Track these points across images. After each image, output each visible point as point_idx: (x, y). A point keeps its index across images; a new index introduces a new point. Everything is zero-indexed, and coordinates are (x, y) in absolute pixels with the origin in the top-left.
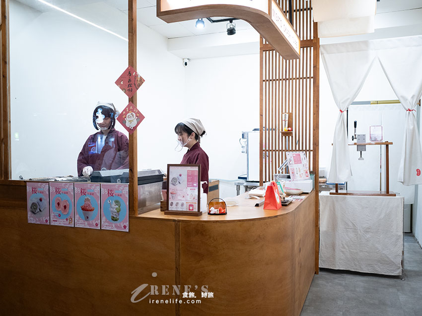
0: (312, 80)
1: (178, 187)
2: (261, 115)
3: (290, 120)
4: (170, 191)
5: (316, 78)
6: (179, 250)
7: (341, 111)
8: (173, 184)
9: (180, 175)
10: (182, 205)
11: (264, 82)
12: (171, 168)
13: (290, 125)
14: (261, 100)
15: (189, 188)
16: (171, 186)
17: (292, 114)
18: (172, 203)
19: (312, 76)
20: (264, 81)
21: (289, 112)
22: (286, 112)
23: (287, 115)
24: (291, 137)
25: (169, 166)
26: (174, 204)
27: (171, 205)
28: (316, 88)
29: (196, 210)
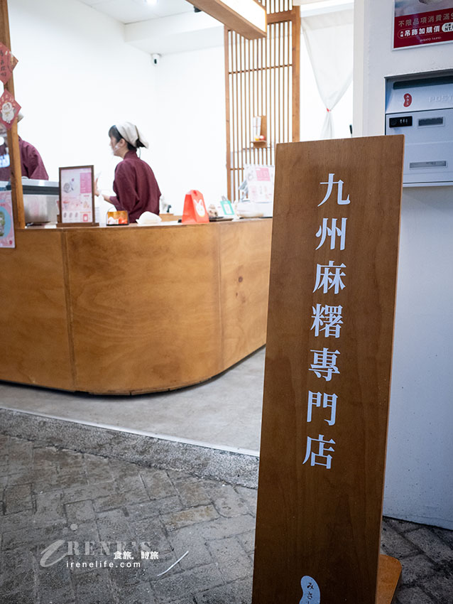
0: (291, 67)
1: (72, 194)
2: (228, 121)
3: (264, 125)
4: (63, 200)
5: (295, 65)
6: (67, 264)
7: (328, 110)
8: (66, 192)
9: (73, 180)
10: (76, 215)
11: (230, 75)
12: (63, 172)
13: (263, 132)
14: (227, 100)
15: (83, 195)
16: (63, 193)
17: (266, 117)
18: (65, 214)
19: (291, 63)
20: (230, 73)
21: (262, 117)
22: (258, 115)
23: (260, 119)
24: (264, 149)
25: (61, 169)
26: (68, 215)
27: (65, 216)
28: (295, 80)
29: (90, 220)
